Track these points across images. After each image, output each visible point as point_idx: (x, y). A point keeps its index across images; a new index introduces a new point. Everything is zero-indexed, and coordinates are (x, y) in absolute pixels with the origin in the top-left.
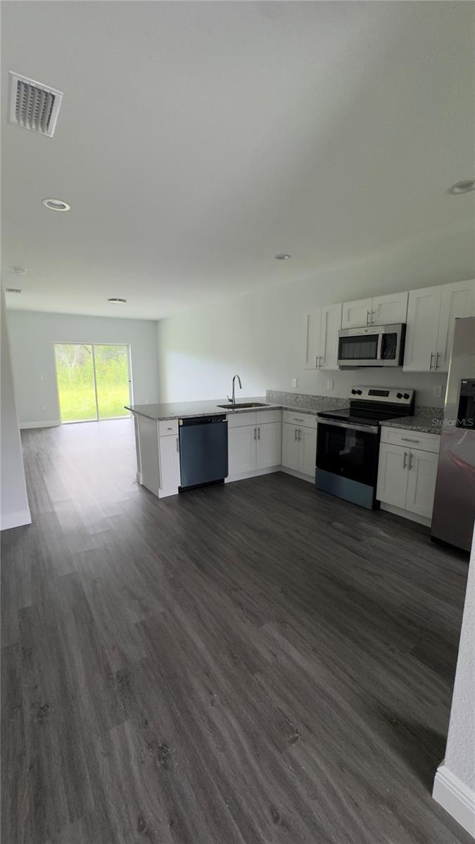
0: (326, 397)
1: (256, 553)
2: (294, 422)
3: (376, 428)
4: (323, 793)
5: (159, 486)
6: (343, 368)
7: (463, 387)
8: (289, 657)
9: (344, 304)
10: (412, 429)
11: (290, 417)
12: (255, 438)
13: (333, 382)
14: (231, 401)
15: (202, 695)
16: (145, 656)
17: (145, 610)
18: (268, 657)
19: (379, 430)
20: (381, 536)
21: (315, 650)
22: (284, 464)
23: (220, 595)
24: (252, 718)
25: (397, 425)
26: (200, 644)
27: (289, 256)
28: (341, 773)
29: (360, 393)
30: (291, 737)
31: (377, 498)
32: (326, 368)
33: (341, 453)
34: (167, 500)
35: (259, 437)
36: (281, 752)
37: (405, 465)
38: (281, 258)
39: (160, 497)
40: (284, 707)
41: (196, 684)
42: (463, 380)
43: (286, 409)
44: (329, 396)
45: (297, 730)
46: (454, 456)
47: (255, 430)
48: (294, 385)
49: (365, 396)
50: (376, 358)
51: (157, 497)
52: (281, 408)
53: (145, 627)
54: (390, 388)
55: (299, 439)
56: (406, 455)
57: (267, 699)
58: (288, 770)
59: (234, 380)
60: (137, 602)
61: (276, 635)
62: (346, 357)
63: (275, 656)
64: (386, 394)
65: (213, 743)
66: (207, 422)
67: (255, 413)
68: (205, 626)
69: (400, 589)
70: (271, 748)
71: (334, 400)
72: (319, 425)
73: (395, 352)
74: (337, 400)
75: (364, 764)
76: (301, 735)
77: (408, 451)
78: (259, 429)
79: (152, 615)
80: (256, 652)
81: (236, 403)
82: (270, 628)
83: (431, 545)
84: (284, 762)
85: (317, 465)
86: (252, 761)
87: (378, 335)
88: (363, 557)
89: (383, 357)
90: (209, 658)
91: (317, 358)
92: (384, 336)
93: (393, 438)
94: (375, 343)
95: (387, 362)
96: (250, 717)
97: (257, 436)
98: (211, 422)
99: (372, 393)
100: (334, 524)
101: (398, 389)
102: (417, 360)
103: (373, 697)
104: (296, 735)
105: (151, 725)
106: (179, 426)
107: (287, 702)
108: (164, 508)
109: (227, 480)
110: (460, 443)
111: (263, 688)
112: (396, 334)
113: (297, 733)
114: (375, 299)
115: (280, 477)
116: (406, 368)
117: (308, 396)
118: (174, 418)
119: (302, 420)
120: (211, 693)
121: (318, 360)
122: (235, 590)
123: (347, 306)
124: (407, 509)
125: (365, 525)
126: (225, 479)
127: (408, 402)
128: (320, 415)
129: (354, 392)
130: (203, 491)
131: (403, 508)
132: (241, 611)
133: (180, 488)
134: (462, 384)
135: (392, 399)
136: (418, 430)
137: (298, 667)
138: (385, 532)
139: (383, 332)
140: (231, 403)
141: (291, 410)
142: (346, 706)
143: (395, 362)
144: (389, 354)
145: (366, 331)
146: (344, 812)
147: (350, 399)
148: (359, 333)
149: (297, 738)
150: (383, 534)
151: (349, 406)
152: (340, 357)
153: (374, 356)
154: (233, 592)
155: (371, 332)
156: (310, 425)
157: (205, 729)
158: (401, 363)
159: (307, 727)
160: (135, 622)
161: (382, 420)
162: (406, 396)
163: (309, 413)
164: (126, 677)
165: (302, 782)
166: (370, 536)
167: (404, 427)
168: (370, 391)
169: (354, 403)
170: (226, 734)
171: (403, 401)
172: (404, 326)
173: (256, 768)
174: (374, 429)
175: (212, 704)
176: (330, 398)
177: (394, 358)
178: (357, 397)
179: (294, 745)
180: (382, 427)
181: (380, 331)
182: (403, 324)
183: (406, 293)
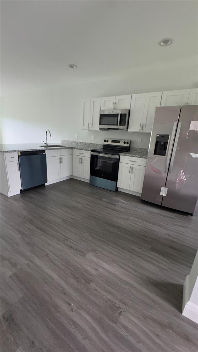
0: (92, 143)
1: (72, 219)
2: (79, 154)
3: (118, 156)
4: (143, 337)
5: (8, 190)
6: (101, 129)
7: (157, 137)
8: (104, 268)
9: (102, 98)
10: (133, 156)
11: (76, 152)
12: (60, 162)
13: (95, 136)
14: (46, 144)
15: (64, 307)
16: (22, 296)
17: (14, 265)
18: (93, 272)
19: (119, 157)
20: (122, 202)
21: (114, 261)
22: (73, 175)
23: (59, 245)
24: (96, 310)
25: (127, 155)
26: (55, 276)
27: (76, 66)
28: (146, 321)
29: (107, 141)
30: (118, 312)
31: (117, 186)
32: (93, 129)
33: (96, 169)
34: (14, 198)
35: (62, 162)
36: (117, 324)
37: (130, 172)
38: (72, 66)
39: (9, 196)
40: (109, 297)
41: (59, 302)
42: (157, 134)
43: (74, 148)
44: (93, 143)
45: (120, 307)
46: (152, 167)
47: (60, 159)
48: (76, 137)
49: (110, 143)
50: (117, 125)
51: (8, 197)
52: (72, 148)
53: (17, 276)
54: (121, 139)
55: (82, 162)
56: (130, 167)
57: (100, 296)
58: (123, 332)
59: (46, 132)
60: (7, 262)
61: (95, 259)
62: (103, 124)
63: (97, 270)
64: (119, 142)
65: (79, 336)
66: (35, 154)
67: (60, 150)
68: (55, 265)
69: (137, 223)
70: (110, 323)
71: (95, 145)
72: (91, 155)
73: (125, 123)
74: (97, 144)
75: (153, 311)
76: (122, 309)
77: (131, 165)
78: (62, 158)
79: (19, 267)
80: (87, 271)
81: (48, 145)
82: (90, 256)
83: (141, 203)
84: (120, 329)
85: (90, 174)
86: (104, 337)
87: (118, 114)
88: (119, 212)
89: (120, 125)
90: (63, 283)
91: (89, 124)
92: (121, 114)
93: (125, 161)
94: (117, 118)
95: (121, 127)
96: (95, 311)
97: (61, 162)
98: (37, 154)
99: (113, 141)
100: (103, 199)
101: (124, 140)
102: (134, 127)
103: (145, 276)
104: (120, 310)
105: (37, 343)
106: (18, 156)
107: (111, 293)
108: (13, 202)
109: (46, 184)
110: (155, 161)
111: (96, 290)
112: (126, 114)
113: (120, 308)
114: (117, 97)
115: (72, 181)
116: (129, 130)
117: (83, 143)
118: (15, 151)
119: (83, 154)
120: (70, 304)
121: (89, 125)
122: (67, 240)
123: (104, 99)
124: (130, 190)
125: (114, 198)
126: (46, 183)
127: (128, 145)
128: (92, 151)
129: (105, 141)
130: (35, 191)
131: (128, 189)
132: (73, 251)
133: (21, 190)
134: (157, 136)
135: (122, 144)
136: (136, 157)
137: (109, 272)
138: (124, 200)
139: (121, 113)
140: (45, 145)
141: (77, 149)
142: (135, 284)
143: (125, 127)
144: (123, 123)
145: (113, 112)
146: (155, 343)
147: (103, 144)
148: (109, 112)
149: (121, 312)
150: (123, 201)
151: (102, 147)
152: (100, 124)
153: (116, 124)
154: (65, 241)
155: (115, 112)
156: (87, 156)
157: (72, 329)
158: (128, 128)
159: (124, 303)
160: (9, 276)
161: (121, 153)
162: (128, 143)
163: (86, 150)
164: (11, 316)
165: (131, 336)
166: (118, 203)
167: (130, 155)
168: (112, 140)
169: (105, 146)
170: (85, 327)
171: (126, 145)
172: (129, 111)
173: (107, 339)
174: (117, 157)
175: (72, 311)
176: (93, 144)
177: (125, 125)
178: (106, 143)
179: (121, 316)
180: (121, 156)
181: (119, 112)
182: (129, 110)
183: (131, 95)
